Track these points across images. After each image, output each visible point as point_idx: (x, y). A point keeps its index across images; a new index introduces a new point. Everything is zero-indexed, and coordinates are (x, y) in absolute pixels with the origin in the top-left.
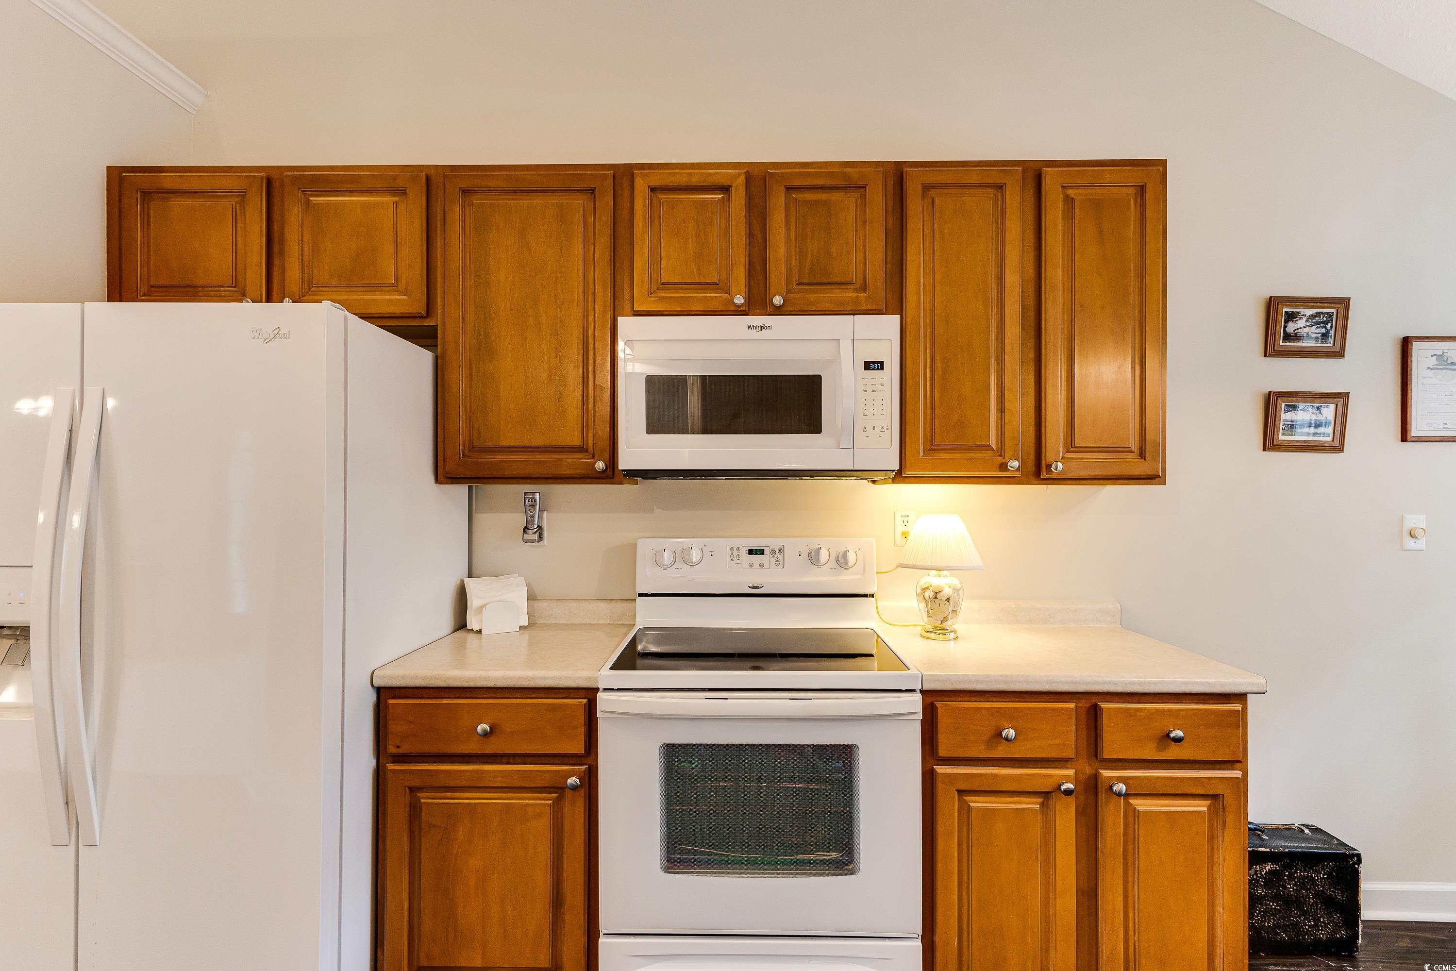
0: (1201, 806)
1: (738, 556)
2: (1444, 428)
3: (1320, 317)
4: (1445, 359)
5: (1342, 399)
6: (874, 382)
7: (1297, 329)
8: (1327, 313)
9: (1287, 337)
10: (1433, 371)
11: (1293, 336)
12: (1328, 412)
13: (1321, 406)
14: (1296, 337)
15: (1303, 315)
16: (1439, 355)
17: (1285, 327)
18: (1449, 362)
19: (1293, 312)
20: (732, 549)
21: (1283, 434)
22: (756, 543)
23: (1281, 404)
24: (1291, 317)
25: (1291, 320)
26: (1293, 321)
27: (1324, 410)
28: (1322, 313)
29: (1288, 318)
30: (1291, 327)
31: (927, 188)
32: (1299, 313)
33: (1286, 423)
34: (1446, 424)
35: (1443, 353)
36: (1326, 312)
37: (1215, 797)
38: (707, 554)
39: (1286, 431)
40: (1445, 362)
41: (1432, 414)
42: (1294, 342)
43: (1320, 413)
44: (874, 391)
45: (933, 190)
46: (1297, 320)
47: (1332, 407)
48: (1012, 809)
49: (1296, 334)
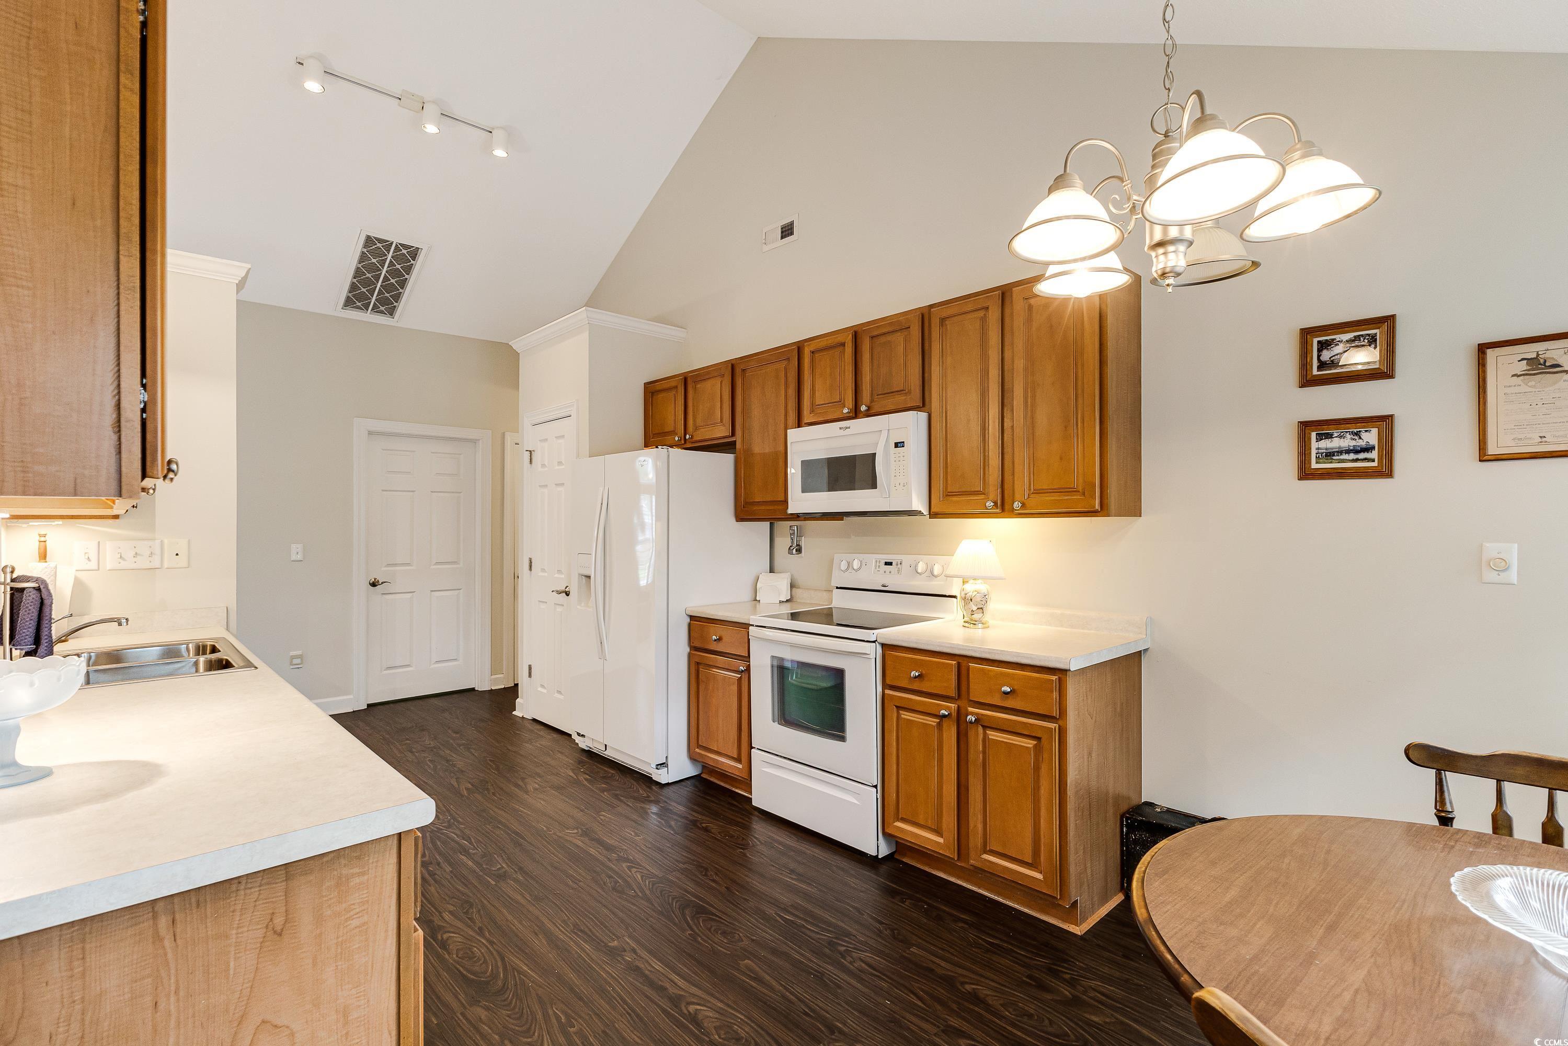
0: (1030, 743)
1: (879, 566)
2: (1541, 442)
3: (1360, 340)
4: (1542, 361)
5: (1385, 422)
6: (899, 455)
7: (1334, 356)
8: (1369, 335)
9: (1322, 365)
10: (1522, 377)
11: (1329, 364)
12: (1371, 437)
13: (1360, 431)
14: (1333, 364)
15: (1339, 341)
16: (1531, 359)
17: (1319, 356)
18: (1547, 364)
19: (1327, 340)
20: (876, 561)
21: (1317, 463)
22: (889, 558)
23: (1310, 434)
24: (1323, 346)
25: (1326, 348)
26: (1328, 349)
27: (1364, 435)
28: (1362, 336)
29: (1322, 347)
30: (1326, 355)
31: (943, 321)
32: (1333, 340)
33: (1320, 451)
34: (1545, 437)
35: (1538, 355)
36: (1367, 334)
37: (1038, 739)
38: (864, 564)
39: (1321, 459)
40: (1541, 365)
41: (1522, 427)
42: (1330, 370)
43: (1360, 438)
44: (899, 461)
45: (948, 319)
46: (1332, 348)
47: (1375, 431)
48: (922, 723)
49: (1332, 361)
